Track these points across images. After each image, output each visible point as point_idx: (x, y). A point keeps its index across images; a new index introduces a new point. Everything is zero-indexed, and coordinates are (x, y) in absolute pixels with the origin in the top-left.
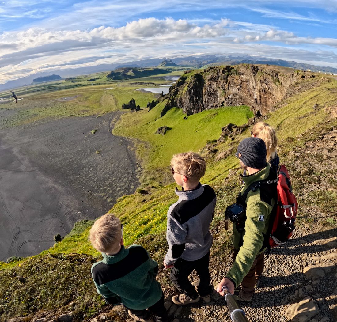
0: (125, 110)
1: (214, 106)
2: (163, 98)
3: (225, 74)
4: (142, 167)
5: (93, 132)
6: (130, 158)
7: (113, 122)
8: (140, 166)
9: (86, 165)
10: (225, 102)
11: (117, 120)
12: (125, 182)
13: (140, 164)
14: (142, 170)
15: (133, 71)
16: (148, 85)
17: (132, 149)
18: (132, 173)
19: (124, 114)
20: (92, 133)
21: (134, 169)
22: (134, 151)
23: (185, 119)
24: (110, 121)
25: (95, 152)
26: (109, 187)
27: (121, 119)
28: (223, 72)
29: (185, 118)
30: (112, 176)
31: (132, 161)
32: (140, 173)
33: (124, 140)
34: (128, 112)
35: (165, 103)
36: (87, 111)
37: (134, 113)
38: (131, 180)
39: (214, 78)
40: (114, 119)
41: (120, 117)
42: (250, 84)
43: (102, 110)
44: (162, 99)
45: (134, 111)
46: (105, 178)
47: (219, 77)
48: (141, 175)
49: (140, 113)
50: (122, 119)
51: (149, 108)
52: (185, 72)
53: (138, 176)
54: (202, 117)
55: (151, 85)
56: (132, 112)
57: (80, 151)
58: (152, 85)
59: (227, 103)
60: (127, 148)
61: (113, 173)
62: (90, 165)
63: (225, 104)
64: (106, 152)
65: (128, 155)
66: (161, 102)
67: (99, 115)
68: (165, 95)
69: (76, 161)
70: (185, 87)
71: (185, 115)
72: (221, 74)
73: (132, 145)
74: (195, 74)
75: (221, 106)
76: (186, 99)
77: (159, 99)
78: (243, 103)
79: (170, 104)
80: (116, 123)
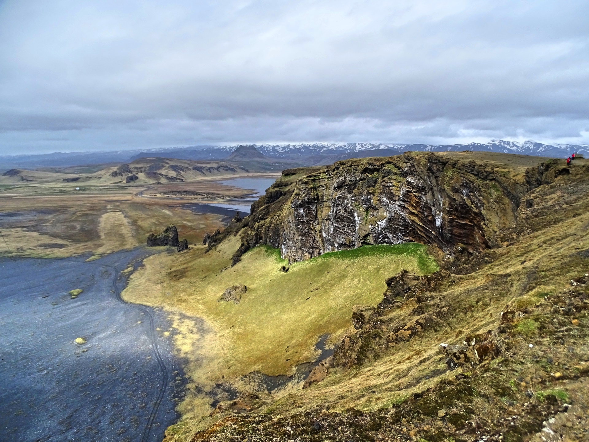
1: (348, 243)
2: (238, 225)
3: (370, 175)
4: (186, 376)
7: (125, 272)
10: (371, 235)
19: (152, 256)
23: (284, 270)
27: (144, 265)
28: (367, 170)
29: (284, 268)
34: (159, 252)
35: (242, 235)
37: (174, 254)
39: (347, 185)
41: (143, 261)
44: (236, 228)
45: (174, 251)
47: (357, 181)
49: (186, 254)
50: (147, 266)
51: (207, 246)
52: (286, 172)
55: (212, 198)
56: (171, 252)
63: (371, 240)
66: (233, 234)
70: (287, 203)
71: (285, 262)
72: (362, 176)
74: (307, 177)
75: (362, 243)
76: (287, 228)
77: (230, 226)
78: (411, 238)
79: (254, 238)
80: (131, 274)
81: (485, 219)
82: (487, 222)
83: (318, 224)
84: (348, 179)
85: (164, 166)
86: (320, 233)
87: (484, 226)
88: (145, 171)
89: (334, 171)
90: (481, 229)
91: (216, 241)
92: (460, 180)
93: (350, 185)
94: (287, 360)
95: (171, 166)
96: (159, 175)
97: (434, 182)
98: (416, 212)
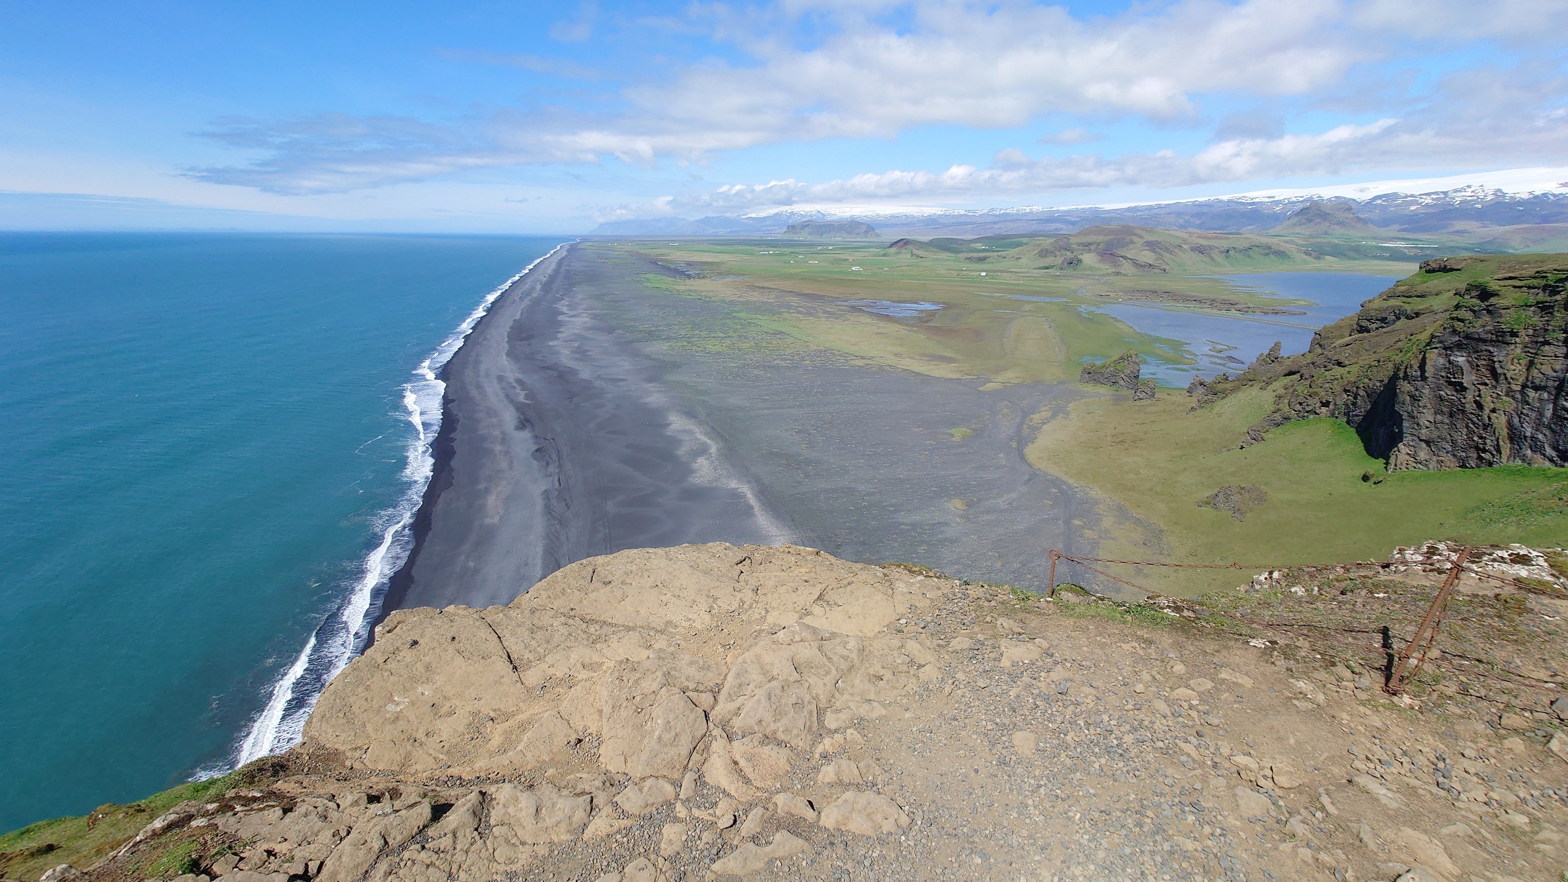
0: (1089, 388)
2: (1277, 369)
5: (958, 433)
7: (1036, 418)
9: (909, 528)
11: (1054, 416)
17: (1088, 533)
19: (1083, 400)
20: (952, 436)
22: (1094, 543)
24: (1026, 414)
25: (950, 501)
27: (1067, 413)
33: (1062, 491)
34: (1100, 395)
36: (950, 360)
37: (1128, 404)
40: (1044, 409)
41: (1065, 406)
43: (1005, 367)
45: (1129, 400)
49: (1152, 409)
50: (1073, 415)
51: (1193, 401)
55: (1219, 309)
56: (1121, 399)
57: (902, 480)
58: (1228, 309)
60: (1068, 522)
64: (989, 512)
65: (1069, 545)
67: (990, 382)
69: (878, 506)
73: (1093, 520)
80: (1045, 423)
85: (1132, 242)
88: (1096, 249)
91: (1215, 394)
95: (1146, 242)
96: (1121, 259)
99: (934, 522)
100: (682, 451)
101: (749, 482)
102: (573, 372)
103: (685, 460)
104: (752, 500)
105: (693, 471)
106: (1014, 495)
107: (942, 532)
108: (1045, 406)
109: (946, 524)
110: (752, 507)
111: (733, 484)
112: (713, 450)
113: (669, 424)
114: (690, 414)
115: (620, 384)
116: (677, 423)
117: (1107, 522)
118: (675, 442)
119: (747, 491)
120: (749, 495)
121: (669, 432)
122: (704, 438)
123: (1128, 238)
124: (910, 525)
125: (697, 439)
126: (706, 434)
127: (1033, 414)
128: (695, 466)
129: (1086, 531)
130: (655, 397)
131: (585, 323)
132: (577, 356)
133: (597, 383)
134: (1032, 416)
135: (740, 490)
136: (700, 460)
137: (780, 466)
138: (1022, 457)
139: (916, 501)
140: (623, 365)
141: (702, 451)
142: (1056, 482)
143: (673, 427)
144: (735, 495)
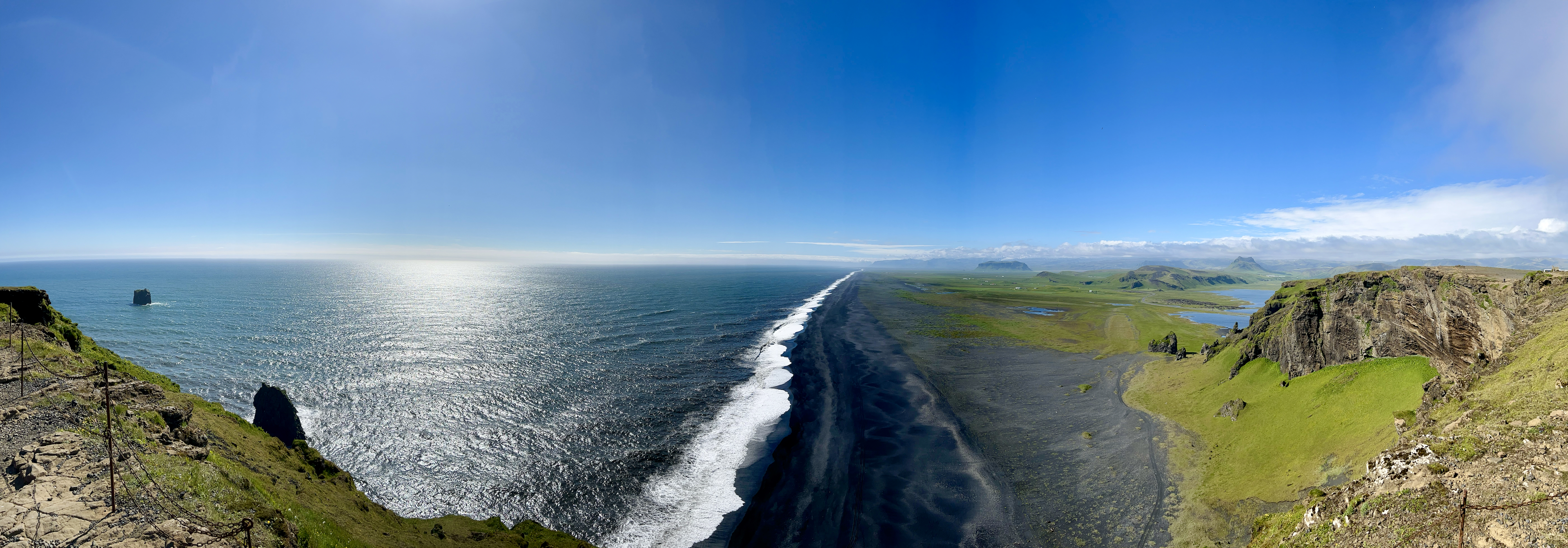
0: (1153, 354)
1: (1350, 357)
2: (1238, 336)
3: (1369, 289)
4: (1180, 494)
5: (1082, 387)
6: (1154, 466)
7: (1126, 375)
8: (1176, 492)
9: (1057, 456)
10: (1374, 348)
11: (1136, 373)
12: (1137, 526)
13: (1175, 485)
14: (1179, 500)
15: (1173, 275)
16: (1203, 306)
17: (1162, 445)
18: (1156, 505)
19: (1151, 362)
20: (1079, 389)
21: (1161, 496)
22: (1166, 451)
23: (1284, 385)
24: (1120, 372)
25: (1080, 434)
26: (1097, 527)
27: (1143, 371)
28: (1366, 284)
29: (1284, 383)
30: (1109, 501)
31: (1159, 475)
32: (1174, 510)
33: (1145, 420)
34: (1159, 358)
35: (1241, 347)
36: (1075, 342)
37: (1173, 363)
38: (1151, 523)
39: (1347, 298)
40: (1130, 369)
41: (1142, 367)
42: (1426, 308)
43: (1106, 346)
44: (1235, 339)
45: (1173, 360)
46: (1092, 500)
47: (1357, 294)
48: (1176, 514)
49: (1185, 364)
50: (1147, 372)
51: (1205, 357)
52: (1285, 285)
53: (1168, 515)
54: (1323, 383)
55: (1209, 307)
56: (1169, 360)
57: (1051, 421)
58: (1213, 308)
59: (1377, 350)
60: (1150, 440)
61: (1112, 494)
62: (1065, 458)
63: (1374, 353)
64: (1105, 440)
65: (1152, 456)
66: (1232, 345)
67: (1099, 354)
68: (1240, 331)
69: (1037, 441)
70: (1287, 315)
71: (1284, 377)
72: (1362, 290)
73: (1163, 437)
74: (1309, 289)
75: (1365, 356)
76: (1288, 340)
77: (1229, 337)
78: (1413, 351)
79: (1253, 351)
80: (1132, 378)
81: (1482, 329)
82: (1483, 333)
83: (1319, 337)
84: (1348, 294)
85: (1165, 274)
86: (1321, 346)
87: (1481, 337)
88: (1149, 278)
89: (1334, 284)
90: (1478, 340)
91: (1215, 352)
92: (1456, 294)
93: (1350, 299)
94: (1289, 485)
96: (1161, 284)
97: (1432, 296)
98: (1415, 324)
99: (1073, 449)
100: (912, 400)
101: (954, 423)
102: (853, 345)
103: (914, 406)
104: (956, 437)
105: (918, 414)
106: (1119, 426)
107: (1078, 456)
108: (1131, 367)
109: (1079, 450)
110: (955, 441)
111: (945, 425)
112: (932, 400)
113: (906, 382)
114: (919, 375)
115: (878, 354)
116: (911, 381)
117: (1171, 435)
118: (908, 393)
119: (953, 429)
120: (955, 433)
121: (904, 387)
122: (927, 392)
123: (1163, 273)
124: (1058, 452)
125: (923, 393)
126: (928, 390)
127: (1125, 372)
128: (921, 411)
129: (1161, 444)
130: (897, 365)
131: (862, 316)
132: (855, 336)
133: (865, 353)
134: (1124, 374)
135: (949, 429)
136: (924, 407)
137: (974, 413)
138: (1121, 400)
139: (1060, 435)
140: (880, 343)
141: (924, 400)
142: (1142, 414)
143: (908, 383)
144: (946, 433)
